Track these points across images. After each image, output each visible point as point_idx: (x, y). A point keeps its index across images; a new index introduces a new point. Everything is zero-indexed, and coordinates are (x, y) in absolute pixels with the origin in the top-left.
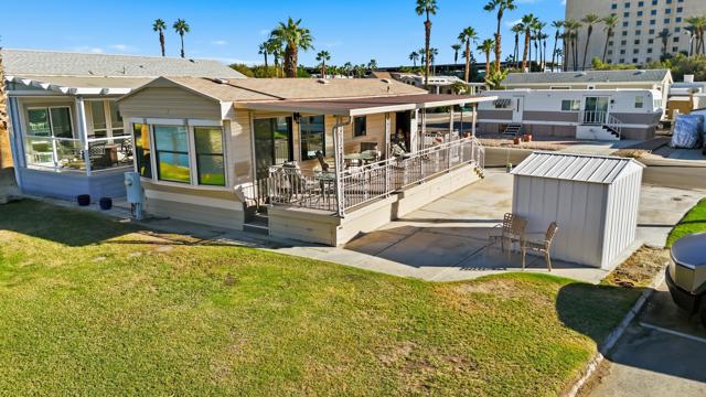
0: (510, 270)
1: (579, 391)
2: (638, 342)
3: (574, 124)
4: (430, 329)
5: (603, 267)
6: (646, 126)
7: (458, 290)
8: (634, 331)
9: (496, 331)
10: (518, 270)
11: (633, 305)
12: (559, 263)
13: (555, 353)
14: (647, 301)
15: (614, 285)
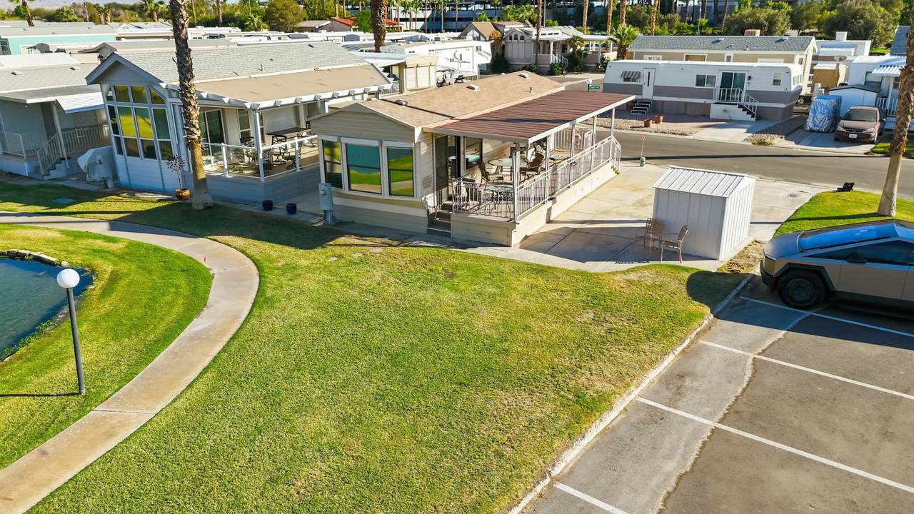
0: (651, 263)
1: (697, 334)
2: (737, 308)
3: (708, 101)
4: (602, 303)
5: (720, 260)
6: (783, 106)
7: (616, 278)
8: (736, 302)
9: (645, 303)
10: (657, 262)
11: (737, 285)
12: (688, 256)
13: (684, 315)
14: (748, 282)
15: (726, 272)
